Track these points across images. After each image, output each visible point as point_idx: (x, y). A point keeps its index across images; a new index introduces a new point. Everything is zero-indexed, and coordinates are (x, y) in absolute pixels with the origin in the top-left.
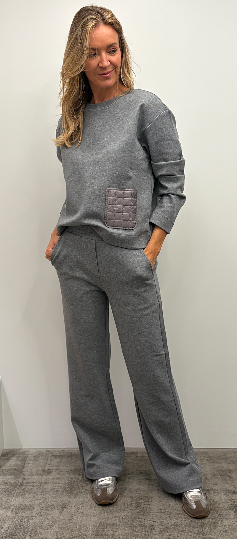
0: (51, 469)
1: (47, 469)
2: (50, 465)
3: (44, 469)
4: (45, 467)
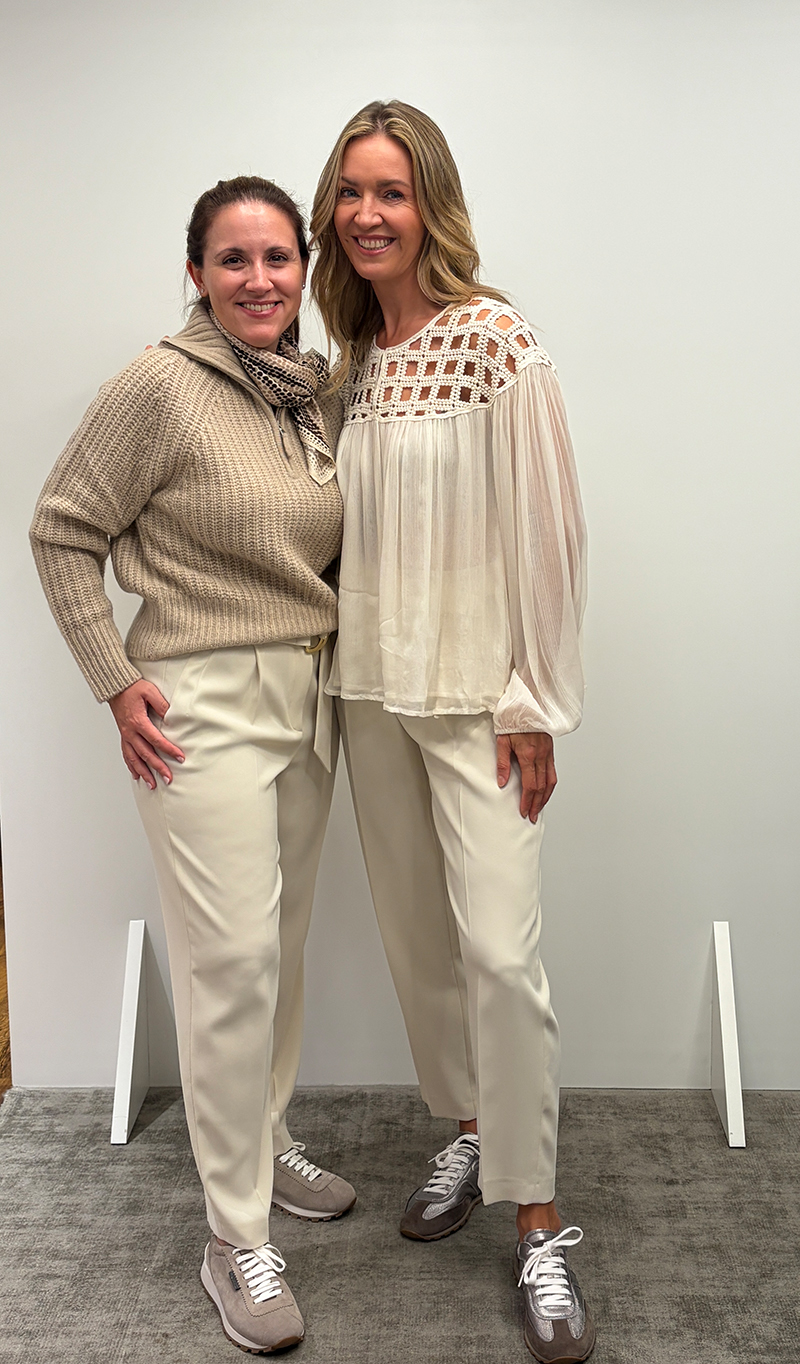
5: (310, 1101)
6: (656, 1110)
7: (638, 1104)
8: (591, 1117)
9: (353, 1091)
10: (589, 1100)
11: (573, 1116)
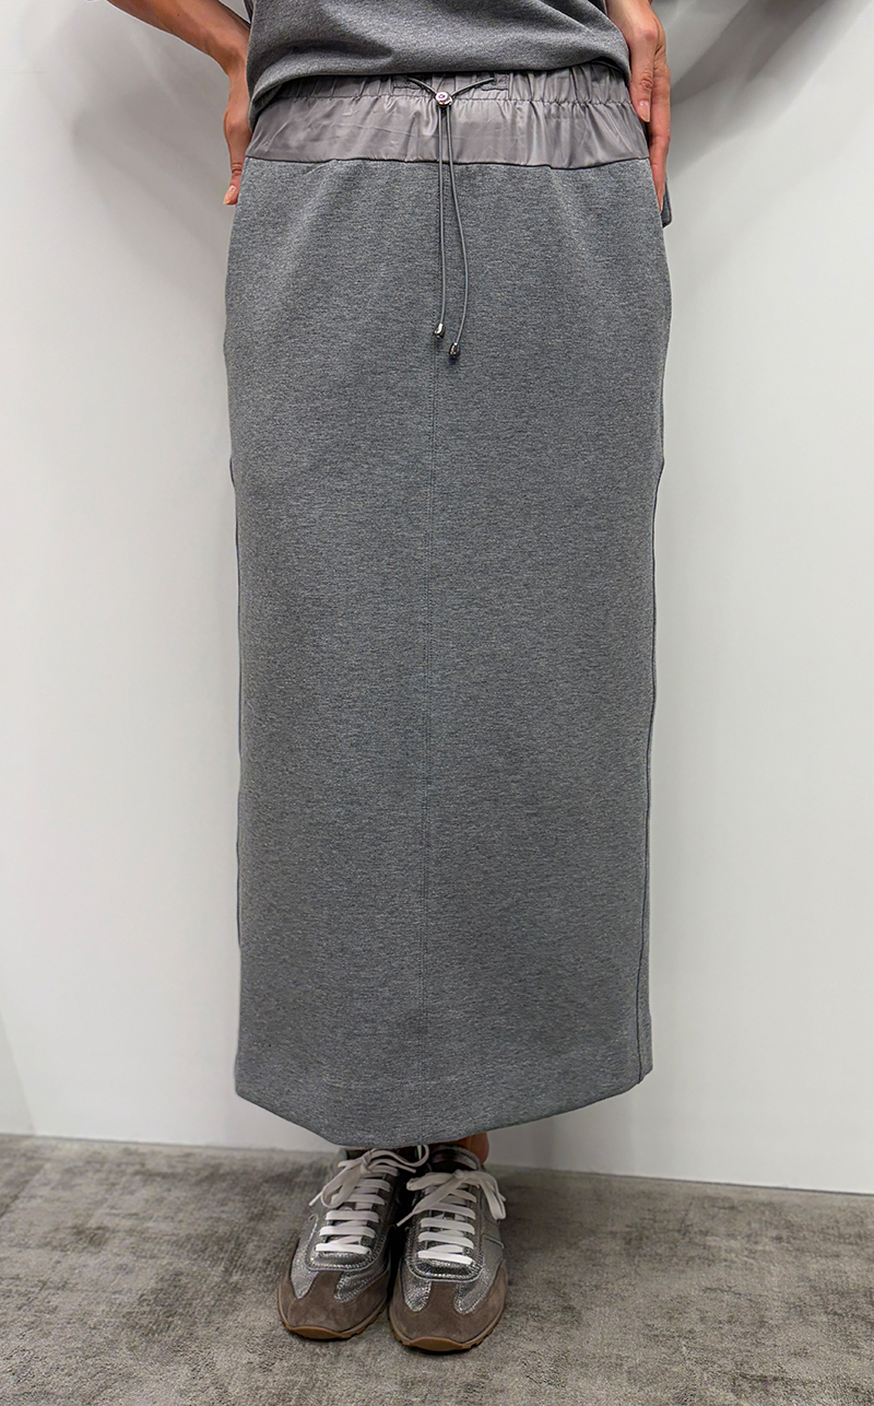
0: (109, 1225)
1: (94, 1226)
2: (114, 1211)
3: (82, 1225)
4: (90, 1216)
5: (223, 1177)
6: (859, 1236)
7: (824, 1222)
8: (733, 1243)
9: (305, 1161)
10: (732, 1208)
11: (698, 1239)
